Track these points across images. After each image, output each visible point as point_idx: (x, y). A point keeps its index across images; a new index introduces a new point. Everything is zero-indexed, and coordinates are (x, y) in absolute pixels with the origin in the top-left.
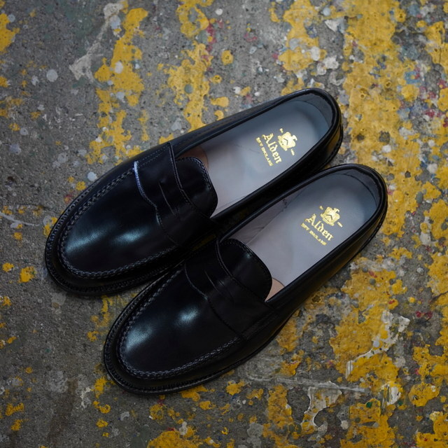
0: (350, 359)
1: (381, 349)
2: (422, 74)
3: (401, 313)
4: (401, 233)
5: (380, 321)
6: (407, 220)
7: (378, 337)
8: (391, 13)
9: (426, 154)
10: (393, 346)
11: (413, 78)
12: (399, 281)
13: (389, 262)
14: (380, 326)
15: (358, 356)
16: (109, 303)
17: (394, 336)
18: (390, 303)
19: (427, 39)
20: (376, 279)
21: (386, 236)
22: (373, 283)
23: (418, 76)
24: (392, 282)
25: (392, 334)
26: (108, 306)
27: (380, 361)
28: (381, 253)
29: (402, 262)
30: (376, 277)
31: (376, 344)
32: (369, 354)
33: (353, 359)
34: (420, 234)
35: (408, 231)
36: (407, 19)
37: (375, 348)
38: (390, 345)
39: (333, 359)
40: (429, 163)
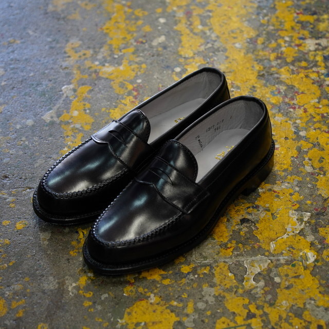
0: (271, 241)
1: (293, 232)
2: (282, 91)
3: (303, 210)
4: (290, 169)
5: (288, 216)
6: (292, 161)
7: (290, 226)
8: (253, 67)
9: (297, 127)
10: (302, 229)
11: (276, 93)
12: (296, 194)
13: (286, 184)
14: (289, 219)
15: (277, 238)
16: (83, 233)
17: (302, 223)
18: (293, 206)
19: (280, 75)
20: (279, 194)
21: (280, 171)
22: (278, 196)
23: (279, 92)
24: (291, 195)
25: (300, 222)
26: (84, 235)
27: (295, 239)
28: (279, 180)
29: (295, 183)
30: (279, 193)
31: (289, 230)
32: (285, 236)
33: (274, 240)
34: (304, 167)
35: (295, 166)
36: (264, 68)
37: (289, 232)
38: (300, 229)
39: (259, 242)
40: (300, 131)
